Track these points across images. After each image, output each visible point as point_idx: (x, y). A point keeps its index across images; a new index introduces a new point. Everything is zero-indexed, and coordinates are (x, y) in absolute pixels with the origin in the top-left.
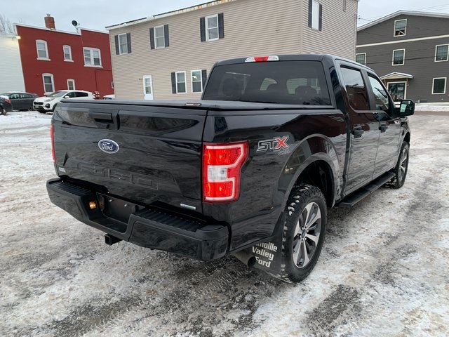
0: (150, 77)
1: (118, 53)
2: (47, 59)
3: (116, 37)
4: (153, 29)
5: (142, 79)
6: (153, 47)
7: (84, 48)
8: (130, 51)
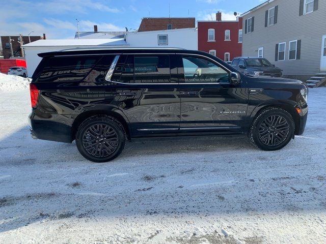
0: (262, 49)
1: (246, 33)
2: (214, 40)
3: (246, 21)
4: (268, 11)
5: (257, 51)
6: (266, 26)
7: (240, 30)
8: (252, 30)
